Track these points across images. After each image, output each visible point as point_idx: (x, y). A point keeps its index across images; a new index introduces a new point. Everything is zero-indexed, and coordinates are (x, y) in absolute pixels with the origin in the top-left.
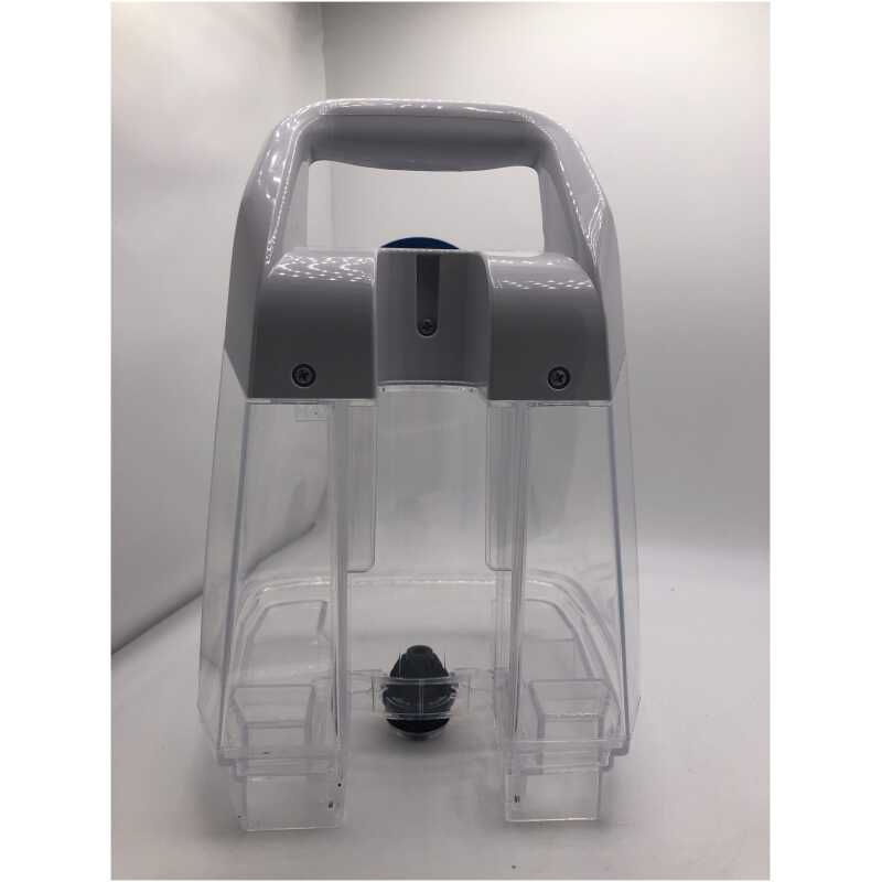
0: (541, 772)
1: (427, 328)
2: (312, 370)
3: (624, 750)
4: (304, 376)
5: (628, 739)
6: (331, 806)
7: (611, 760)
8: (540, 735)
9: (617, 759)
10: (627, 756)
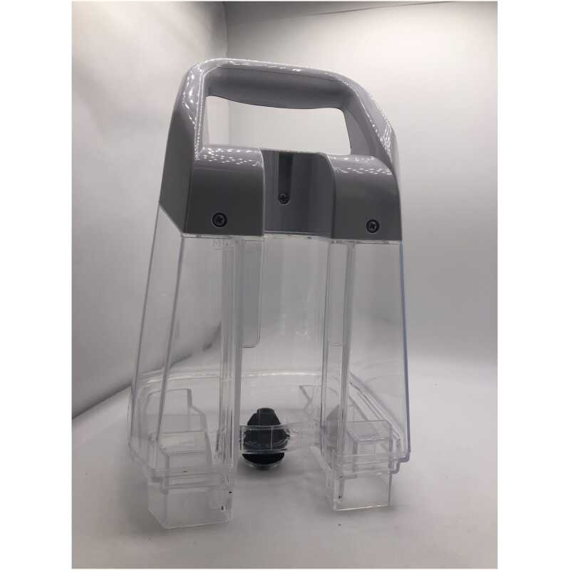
0: (356, 477)
1: (284, 199)
2: (224, 216)
3: (406, 459)
4: (220, 220)
5: (409, 450)
6: (222, 508)
7: (398, 465)
8: (355, 452)
9: (402, 464)
10: (409, 462)
